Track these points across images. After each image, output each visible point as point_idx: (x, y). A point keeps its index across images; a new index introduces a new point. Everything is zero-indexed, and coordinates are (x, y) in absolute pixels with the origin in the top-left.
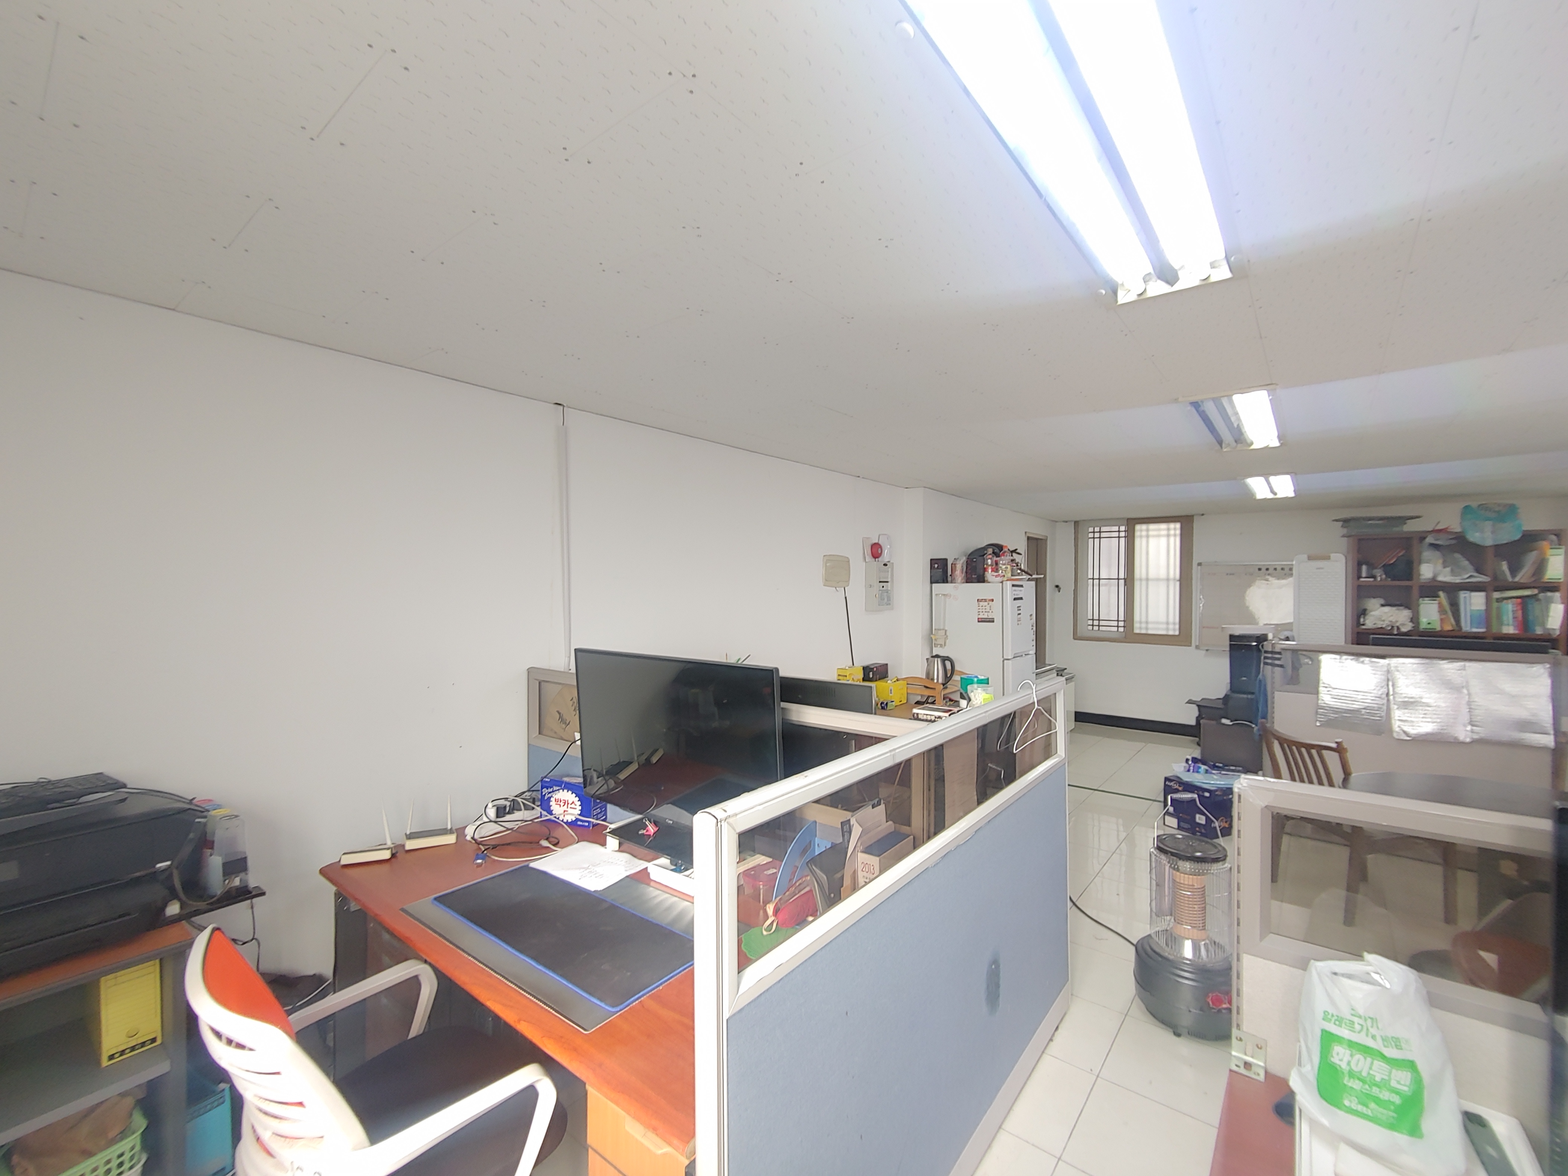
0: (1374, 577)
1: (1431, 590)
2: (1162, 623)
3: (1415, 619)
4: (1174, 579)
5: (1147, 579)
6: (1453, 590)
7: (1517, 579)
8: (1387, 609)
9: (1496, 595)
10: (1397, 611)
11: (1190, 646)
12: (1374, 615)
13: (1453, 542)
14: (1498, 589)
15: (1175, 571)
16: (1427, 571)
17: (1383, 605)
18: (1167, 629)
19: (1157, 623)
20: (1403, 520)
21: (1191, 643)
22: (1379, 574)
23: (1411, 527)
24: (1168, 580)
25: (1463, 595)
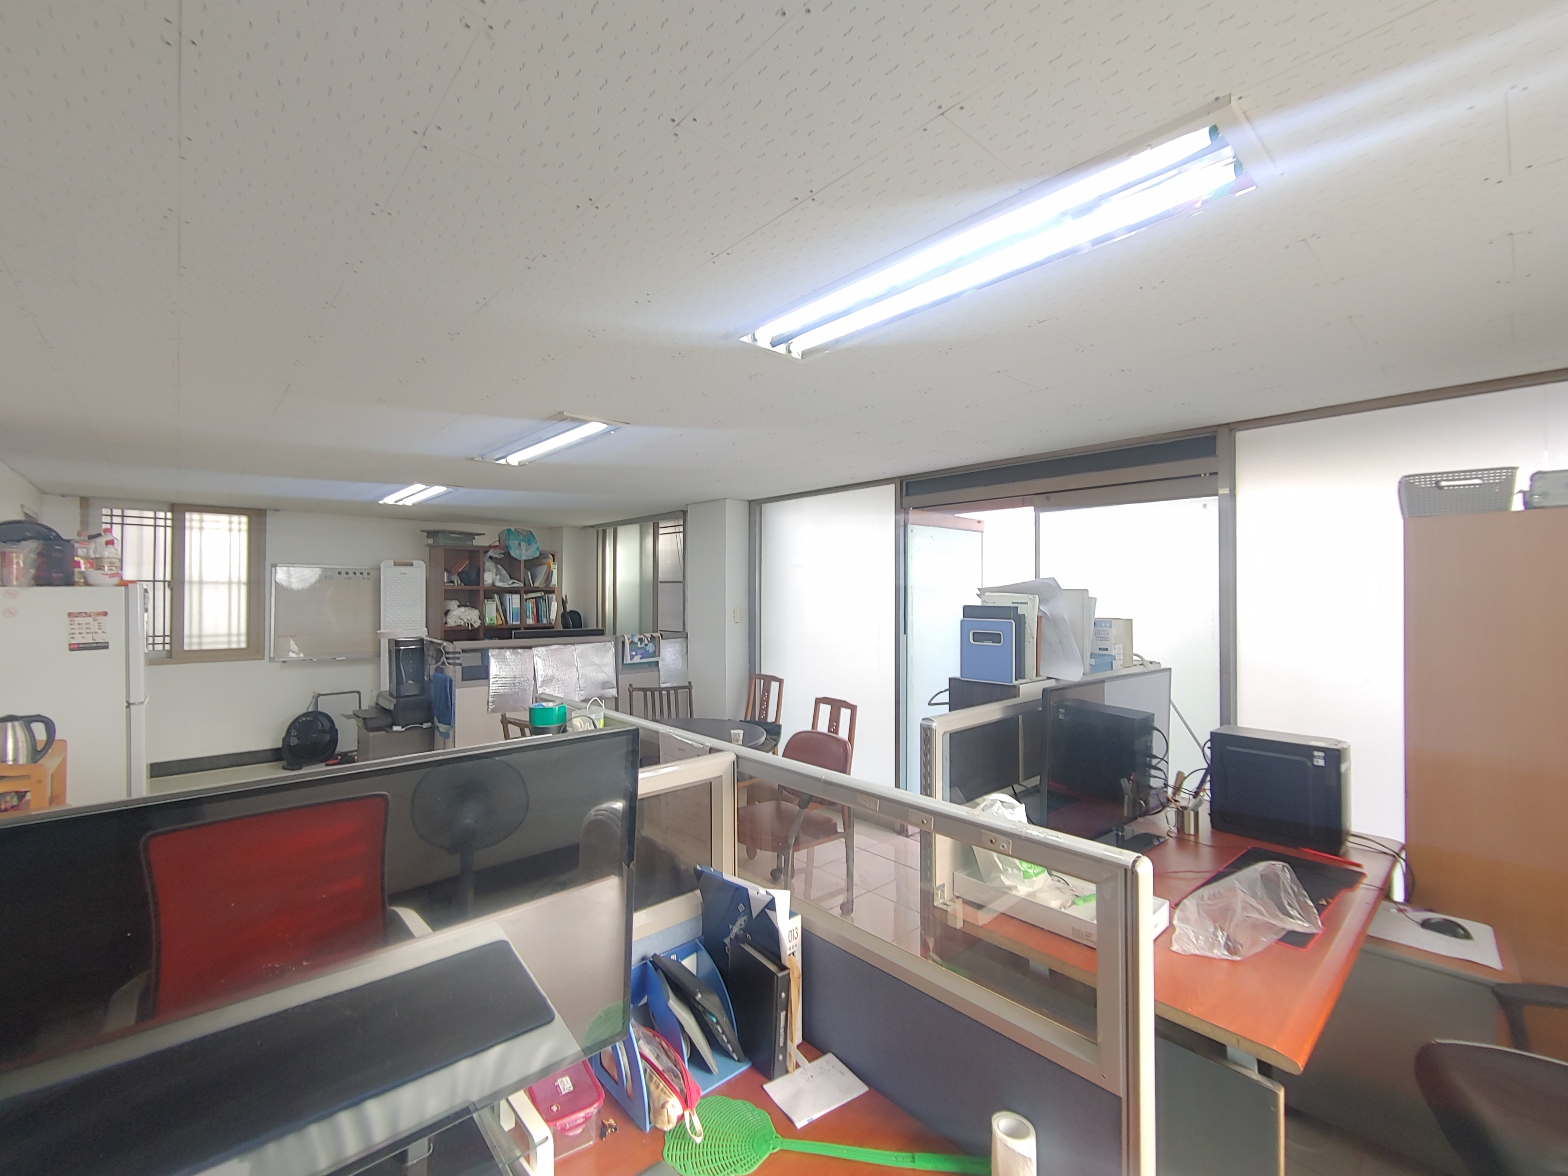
0: (453, 582)
1: (492, 592)
2: (222, 636)
3: (482, 617)
4: (239, 583)
5: (201, 582)
6: (502, 592)
7: (535, 585)
8: (463, 609)
9: (525, 597)
10: (470, 611)
11: (263, 659)
12: (454, 615)
13: (503, 556)
14: (526, 592)
15: (241, 572)
16: (489, 578)
17: (459, 606)
18: (229, 642)
19: (217, 635)
20: (472, 536)
21: (264, 656)
22: (456, 579)
23: (478, 542)
24: (230, 583)
25: (508, 596)
